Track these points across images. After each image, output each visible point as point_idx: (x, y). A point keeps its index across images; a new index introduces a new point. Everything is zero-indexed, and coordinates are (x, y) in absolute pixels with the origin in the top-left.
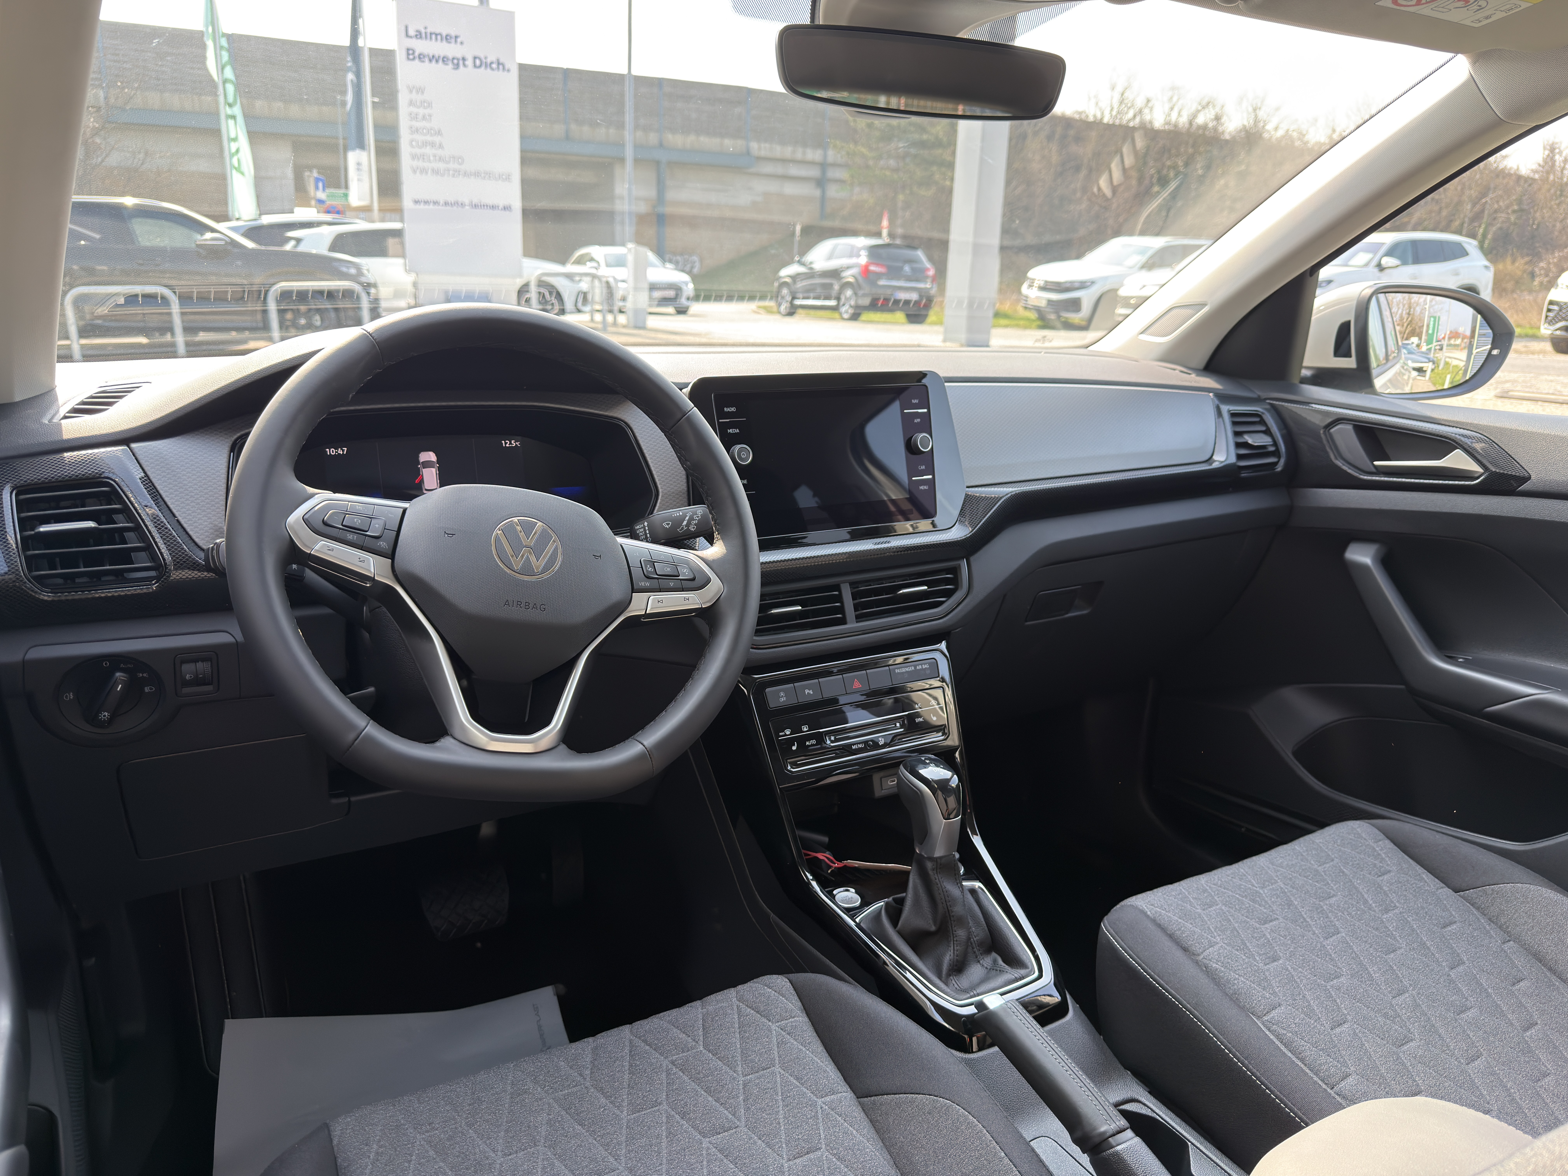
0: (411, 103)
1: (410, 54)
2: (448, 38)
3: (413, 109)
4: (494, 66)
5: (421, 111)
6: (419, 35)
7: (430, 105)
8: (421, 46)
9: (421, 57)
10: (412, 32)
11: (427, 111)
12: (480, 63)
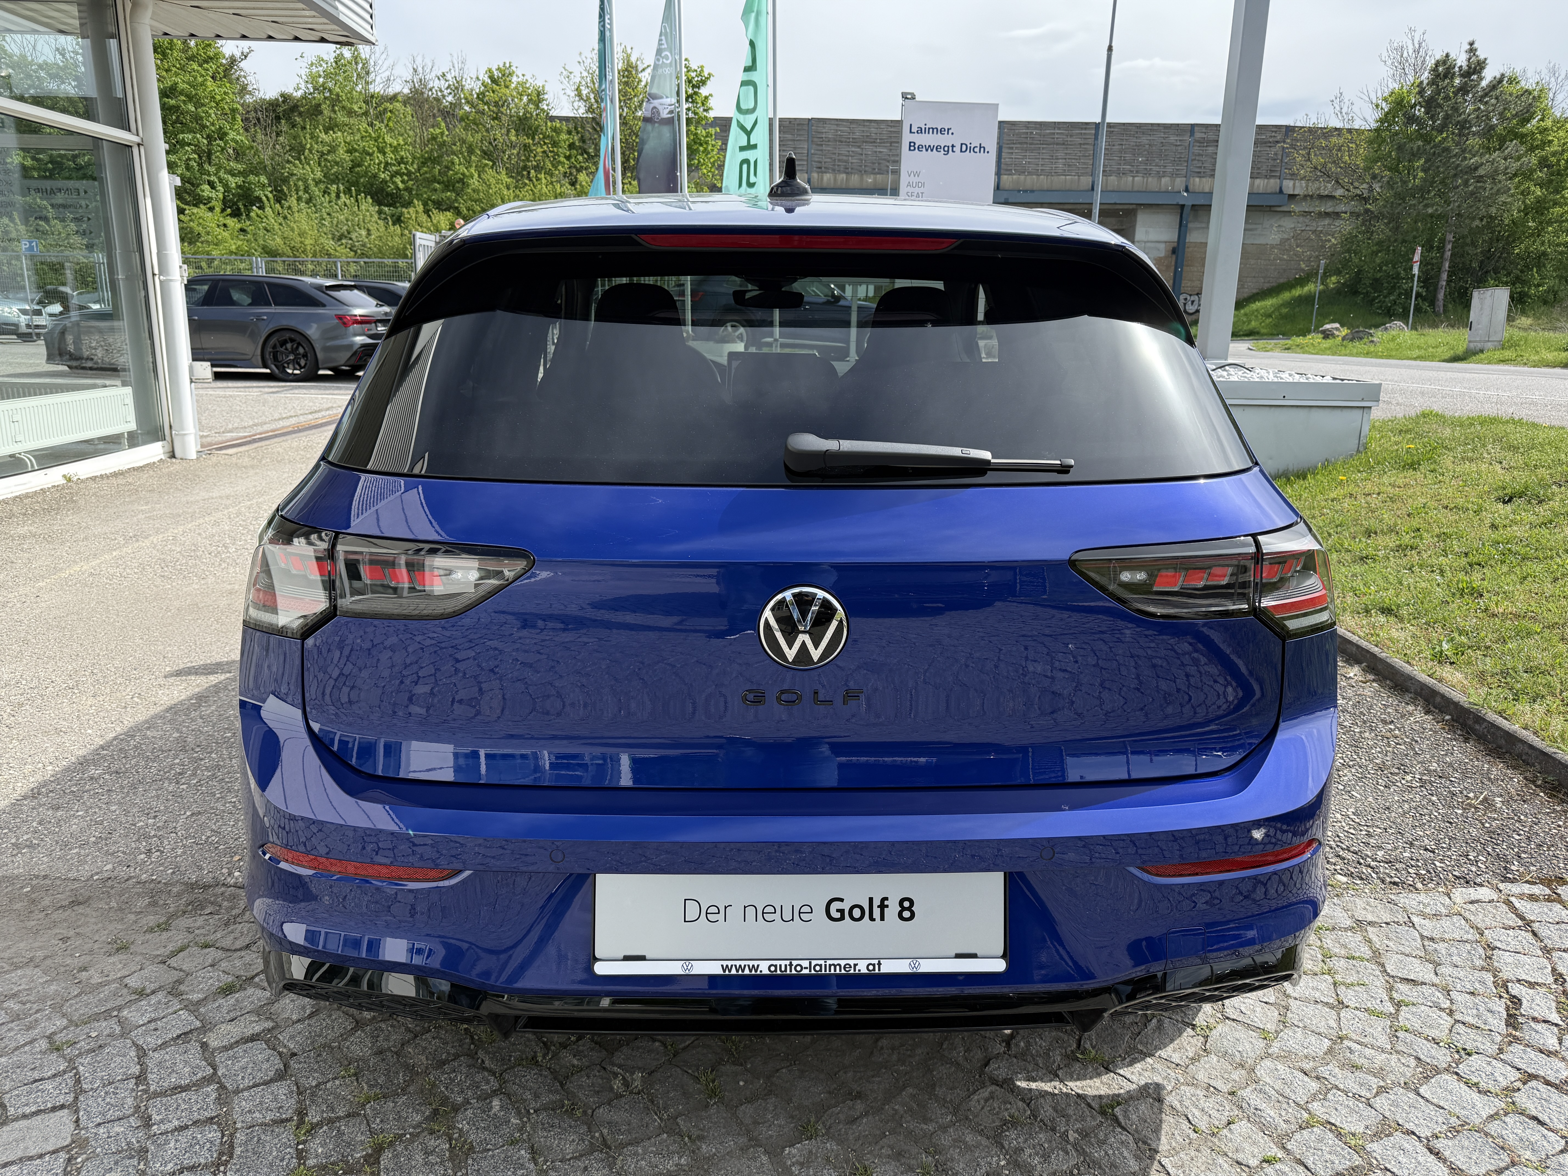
0: (909, 185)
1: (912, 146)
2: (942, 131)
3: (910, 189)
4: (977, 150)
5: (917, 190)
6: (920, 131)
7: (923, 185)
8: (920, 139)
9: (920, 148)
10: (914, 129)
11: (920, 190)
12: (965, 148)
